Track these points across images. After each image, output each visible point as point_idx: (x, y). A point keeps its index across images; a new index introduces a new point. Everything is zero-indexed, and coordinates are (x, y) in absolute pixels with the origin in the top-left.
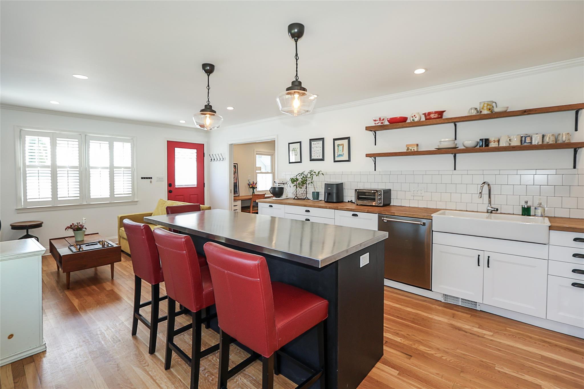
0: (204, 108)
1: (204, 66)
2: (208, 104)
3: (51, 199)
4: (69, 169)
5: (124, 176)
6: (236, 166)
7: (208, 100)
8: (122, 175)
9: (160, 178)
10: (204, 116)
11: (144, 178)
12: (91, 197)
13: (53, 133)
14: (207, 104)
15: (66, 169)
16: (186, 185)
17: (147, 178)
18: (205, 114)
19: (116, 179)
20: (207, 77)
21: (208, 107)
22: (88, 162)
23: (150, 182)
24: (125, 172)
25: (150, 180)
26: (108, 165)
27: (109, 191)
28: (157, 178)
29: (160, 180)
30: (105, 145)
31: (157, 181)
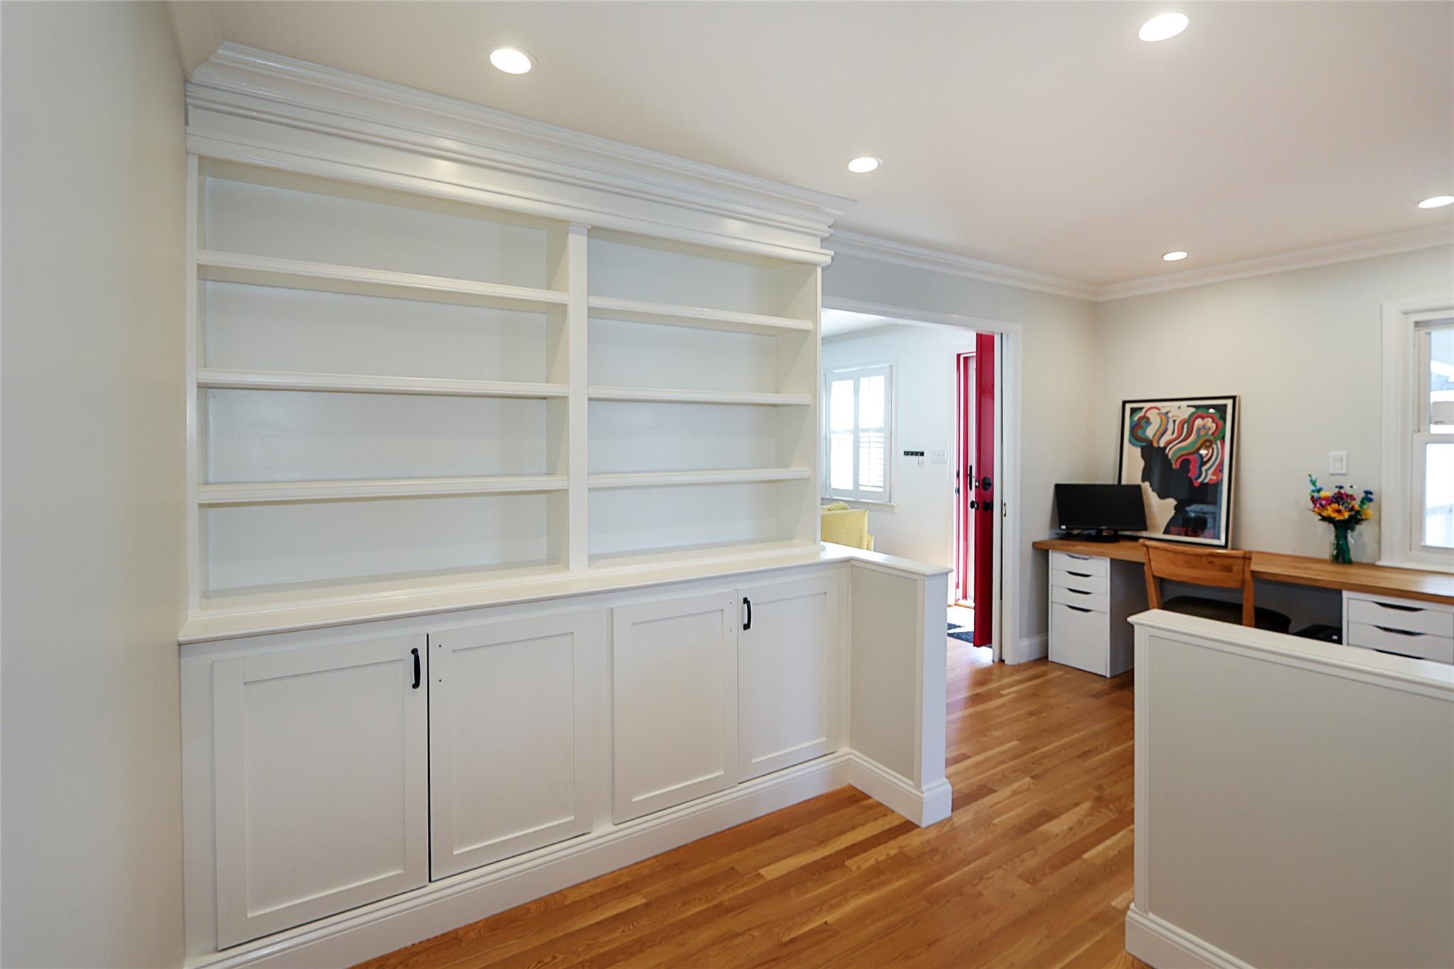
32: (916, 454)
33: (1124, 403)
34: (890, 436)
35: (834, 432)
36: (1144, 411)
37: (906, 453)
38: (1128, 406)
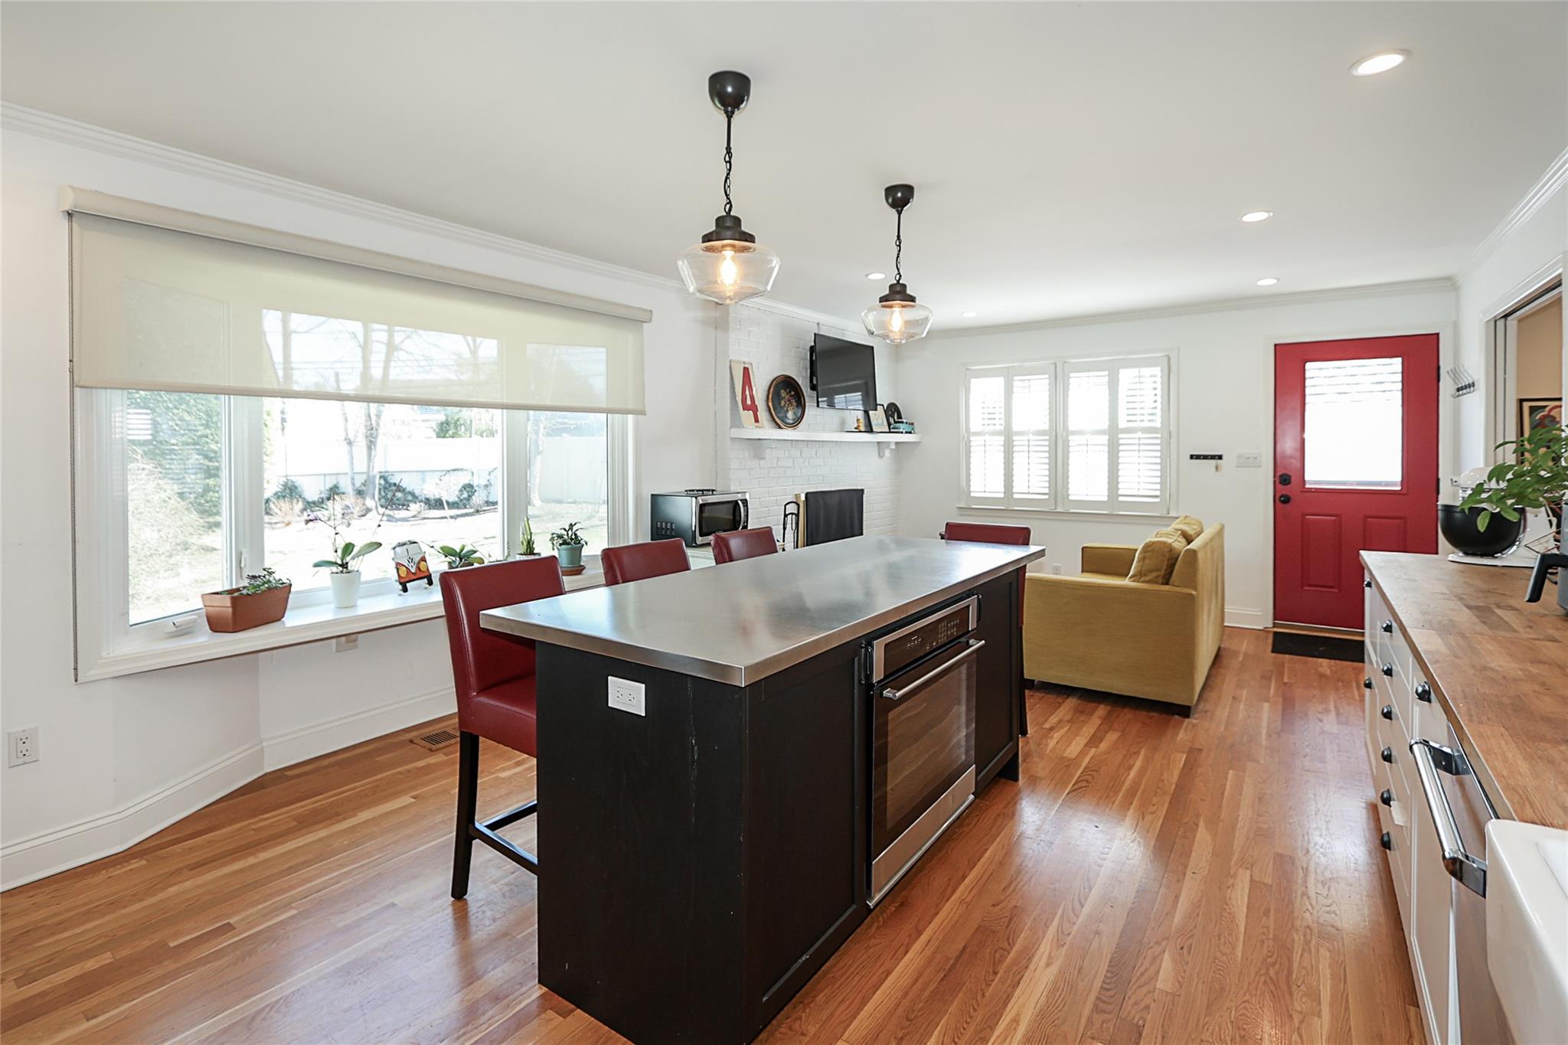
0: (887, 292)
1: (890, 191)
2: (898, 281)
3: (1002, 495)
4: (1031, 437)
5: (1139, 451)
6: (1531, 408)
7: (897, 272)
8: (1136, 447)
9: (1248, 458)
10: (888, 310)
11: (1198, 457)
12: (1071, 498)
13: (1008, 367)
14: (896, 282)
15: (1026, 438)
16: (1358, 483)
17: (1205, 457)
18: (891, 307)
19: (1123, 457)
20: (897, 216)
21: (898, 288)
22: (1065, 421)
23: (1214, 469)
24: (1142, 441)
25: (1213, 462)
26: (1104, 424)
27: (1106, 486)
28: (1239, 457)
29: (1248, 462)
30: (1101, 379)
31: (1237, 467)
32: (1213, 457)
33: (1521, 401)
34: (1168, 437)
35: (1073, 433)
36: (1547, 409)
37: (1192, 457)
38: (1526, 405)
